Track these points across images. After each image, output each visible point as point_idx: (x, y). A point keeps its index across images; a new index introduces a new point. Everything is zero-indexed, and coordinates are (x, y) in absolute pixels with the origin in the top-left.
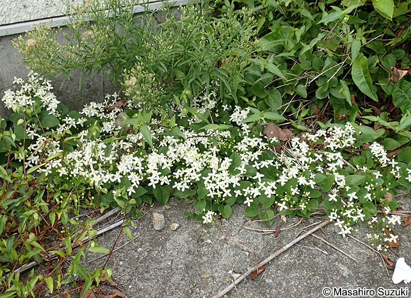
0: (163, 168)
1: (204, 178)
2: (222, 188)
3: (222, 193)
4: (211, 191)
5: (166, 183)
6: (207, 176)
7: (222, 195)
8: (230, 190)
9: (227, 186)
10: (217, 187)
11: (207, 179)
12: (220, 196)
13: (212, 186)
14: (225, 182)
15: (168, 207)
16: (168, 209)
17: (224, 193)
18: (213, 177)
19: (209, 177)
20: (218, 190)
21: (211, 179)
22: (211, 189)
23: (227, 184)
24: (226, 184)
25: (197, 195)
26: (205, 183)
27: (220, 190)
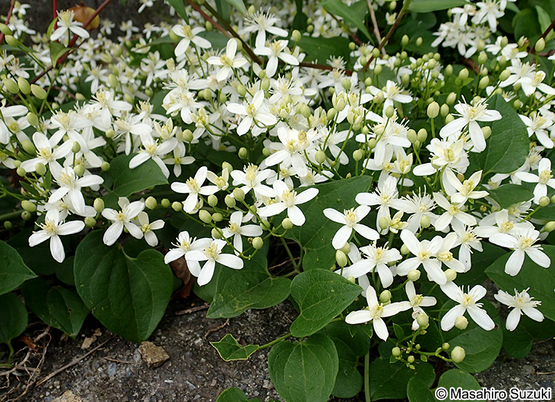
0: (134, 163)
1: (331, 214)
2: (435, 274)
3: (430, 301)
4: (370, 294)
5: (136, 232)
6: (346, 204)
7: (435, 314)
8: (479, 292)
9: (463, 264)
10: (409, 269)
11: (347, 222)
12: (420, 321)
13: (379, 259)
14: (451, 241)
15: (159, 355)
16: (153, 367)
17: (445, 303)
18: (383, 215)
19: (363, 212)
20: (410, 290)
21: (370, 221)
22: (373, 277)
23: (465, 254)
24: (455, 252)
25: (291, 307)
26: (340, 240)
27: (425, 285)
